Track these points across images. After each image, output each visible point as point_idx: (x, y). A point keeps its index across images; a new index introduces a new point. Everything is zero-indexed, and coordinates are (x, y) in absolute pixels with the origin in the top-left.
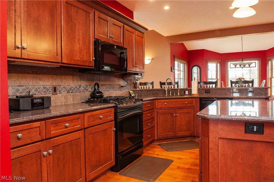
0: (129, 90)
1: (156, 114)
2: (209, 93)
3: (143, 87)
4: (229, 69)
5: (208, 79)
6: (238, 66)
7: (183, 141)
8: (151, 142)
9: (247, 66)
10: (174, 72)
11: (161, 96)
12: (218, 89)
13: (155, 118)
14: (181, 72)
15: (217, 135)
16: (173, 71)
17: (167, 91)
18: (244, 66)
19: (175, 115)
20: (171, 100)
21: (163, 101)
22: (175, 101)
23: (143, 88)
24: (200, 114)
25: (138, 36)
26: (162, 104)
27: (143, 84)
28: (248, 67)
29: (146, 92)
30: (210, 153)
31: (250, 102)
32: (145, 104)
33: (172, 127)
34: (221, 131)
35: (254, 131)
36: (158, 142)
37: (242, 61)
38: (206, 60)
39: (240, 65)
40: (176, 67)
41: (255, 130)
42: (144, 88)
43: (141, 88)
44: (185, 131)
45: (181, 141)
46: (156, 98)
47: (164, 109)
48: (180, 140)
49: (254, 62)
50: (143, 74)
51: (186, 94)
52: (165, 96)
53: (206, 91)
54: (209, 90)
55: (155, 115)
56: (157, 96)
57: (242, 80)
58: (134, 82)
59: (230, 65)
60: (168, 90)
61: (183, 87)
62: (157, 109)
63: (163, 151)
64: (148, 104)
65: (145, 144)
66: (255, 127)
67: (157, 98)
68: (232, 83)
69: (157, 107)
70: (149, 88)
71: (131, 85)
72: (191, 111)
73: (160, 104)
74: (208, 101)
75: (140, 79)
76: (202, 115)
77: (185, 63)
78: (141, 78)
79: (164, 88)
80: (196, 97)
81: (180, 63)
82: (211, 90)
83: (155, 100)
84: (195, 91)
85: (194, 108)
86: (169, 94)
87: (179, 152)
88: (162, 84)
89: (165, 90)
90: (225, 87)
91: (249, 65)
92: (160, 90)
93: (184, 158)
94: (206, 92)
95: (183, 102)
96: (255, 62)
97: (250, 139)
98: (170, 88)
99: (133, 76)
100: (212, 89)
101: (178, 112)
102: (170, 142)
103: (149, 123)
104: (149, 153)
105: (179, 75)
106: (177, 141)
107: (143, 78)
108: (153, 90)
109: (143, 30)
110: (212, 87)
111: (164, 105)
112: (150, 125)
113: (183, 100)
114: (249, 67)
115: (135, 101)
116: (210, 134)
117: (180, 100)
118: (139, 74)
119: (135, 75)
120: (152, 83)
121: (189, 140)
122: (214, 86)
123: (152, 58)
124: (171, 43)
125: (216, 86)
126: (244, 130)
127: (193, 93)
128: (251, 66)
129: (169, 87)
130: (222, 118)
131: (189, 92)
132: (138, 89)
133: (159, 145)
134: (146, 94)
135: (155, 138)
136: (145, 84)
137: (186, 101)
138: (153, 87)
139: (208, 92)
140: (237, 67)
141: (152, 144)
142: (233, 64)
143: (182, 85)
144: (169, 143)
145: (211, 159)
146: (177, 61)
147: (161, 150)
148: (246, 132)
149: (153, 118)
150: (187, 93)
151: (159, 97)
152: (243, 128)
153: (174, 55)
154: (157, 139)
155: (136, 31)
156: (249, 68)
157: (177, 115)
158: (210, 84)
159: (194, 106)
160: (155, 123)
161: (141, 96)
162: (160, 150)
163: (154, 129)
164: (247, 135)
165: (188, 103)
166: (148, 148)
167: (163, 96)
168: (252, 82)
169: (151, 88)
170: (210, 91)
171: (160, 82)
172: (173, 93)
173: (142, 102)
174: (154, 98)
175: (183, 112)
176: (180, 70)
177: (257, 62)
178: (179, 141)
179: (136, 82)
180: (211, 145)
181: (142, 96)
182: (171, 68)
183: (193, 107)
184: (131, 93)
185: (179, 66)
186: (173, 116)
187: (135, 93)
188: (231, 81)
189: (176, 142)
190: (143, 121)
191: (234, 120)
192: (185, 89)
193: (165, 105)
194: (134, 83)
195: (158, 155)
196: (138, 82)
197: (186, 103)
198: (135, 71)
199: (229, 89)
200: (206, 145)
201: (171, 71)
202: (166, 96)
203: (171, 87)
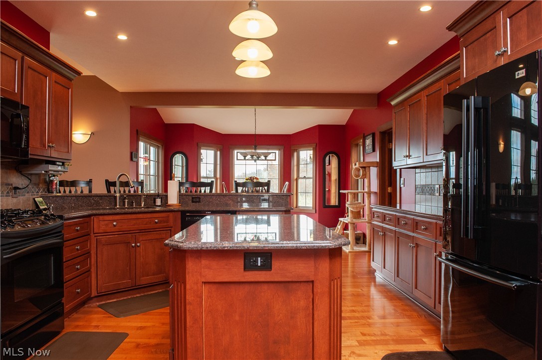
0: (34, 197)
1: (94, 245)
2: (199, 202)
3: (67, 189)
4: (236, 162)
5: (200, 178)
6: (249, 157)
7: (150, 293)
8: (83, 303)
9: (263, 157)
10: (137, 162)
11: (107, 209)
12: (214, 195)
13: (93, 252)
14: (152, 162)
15: (199, 278)
16: (134, 159)
17: (119, 198)
18: (258, 158)
19: (133, 245)
20: (126, 216)
21: (110, 218)
22: (133, 218)
23: (67, 192)
24: (171, 242)
25: (57, 84)
26: (107, 225)
27: (69, 183)
28: (263, 160)
29: (74, 200)
30: (187, 312)
31: (265, 217)
32: (70, 225)
33: (128, 268)
34: (206, 270)
35: (257, 265)
36: (98, 302)
37: (255, 149)
38: (197, 143)
39: (252, 156)
40: (141, 153)
41: (259, 265)
42: (70, 192)
43: (65, 191)
44: (154, 275)
45: (146, 294)
46: (94, 212)
47: (111, 234)
48: (144, 292)
49: (272, 153)
50: (68, 164)
51: (156, 204)
52: (114, 209)
53: (193, 198)
54: (199, 198)
55: (92, 246)
56: (97, 209)
57: (255, 180)
58: (48, 179)
59: (237, 154)
60: (121, 196)
61: (155, 191)
62: (96, 235)
63: (109, 317)
64: (76, 224)
65: (67, 308)
66: (259, 258)
67: (97, 212)
68: (238, 185)
69: (96, 231)
70: (82, 192)
71: (39, 185)
72: (164, 235)
73: (103, 225)
74: (196, 216)
75: (60, 173)
76: (173, 243)
77: (159, 145)
78: (64, 172)
79: (115, 192)
80: (175, 209)
81: (149, 146)
82: (202, 197)
83: (92, 217)
84: (173, 199)
85: (170, 230)
86: (124, 205)
87: (140, 316)
88: (110, 184)
89: (115, 197)
90: (227, 192)
91: (266, 157)
92: (105, 196)
93: (149, 327)
94: (194, 200)
95: (150, 219)
96: (275, 153)
97: (253, 280)
98: (127, 192)
99: (44, 166)
100: (205, 195)
101: (141, 239)
102: (125, 298)
103: (78, 264)
104: (77, 326)
105: (147, 168)
106: (138, 295)
107: (67, 171)
108: (90, 196)
109: (69, 73)
110: (205, 191)
111: (110, 225)
112: (80, 268)
113: (149, 215)
114: (266, 159)
115: (45, 219)
116: (187, 276)
117: (145, 216)
118: (58, 163)
119: (47, 165)
120: (89, 183)
121: (161, 290)
122: (208, 190)
123: (93, 131)
124: (131, 106)
125: (211, 191)
126: (243, 265)
127: (170, 202)
128: (268, 158)
129: (125, 191)
130: (207, 248)
131: (163, 201)
132: (55, 194)
133: (100, 306)
134: (73, 205)
135: (91, 294)
136: (73, 184)
137: (156, 218)
138: (90, 191)
139: (198, 200)
140: (247, 158)
141: (86, 306)
142: (241, 153)
143: (152, 188)
144: (122, 300)
145: (190, 322)
146: (142, 141)
147: (104, 317)
148: (246, 269)
149: (89, 253)
150: (158, 202)
151: (102, 212)
152: (241, 263)
153: (137, 130)
154: (97, 295)
155: (54, 74)
156: (265, 162)
157: (138, 244)
158: (201, 187)
159: (172, 227)
160: (92, 263)
161: (63, 209)
162: (103, 315)
163: (90, 275)
164: (247, 273)
165: (160, 222)
166: (75, 315)
167: (110, 209)
168: (268, 184)
169: (86, 192)
170: (201, 200)
171: (106, 180)
172: (133, 203)
173: (62, 221)
174: (90, 212)
175: (148, 239)
176: (149, 159)
177: (277, 152)
178: (142, 294)
179: (51, 178)
180: (189, 298)
181: (65, 208)
182: (131, 153)
183: (170, 228)
184: (39, 202)
185: (146, 152)
186: (131, 247)
187: (49, 203)
188: (236, 181)
189: (137, 297)
190: (64, 261)
191: (226, 250)
192: (156, 196)
193: (115, 226)
194: (45, 181)
195: (97, 327)
196: (56, 180)
197: (156, 221)
198: (49, 157)
199: (232, 195)
200: (181, 297)
201: (131, 159)
202: (118, 208)
203: (129, 191)
